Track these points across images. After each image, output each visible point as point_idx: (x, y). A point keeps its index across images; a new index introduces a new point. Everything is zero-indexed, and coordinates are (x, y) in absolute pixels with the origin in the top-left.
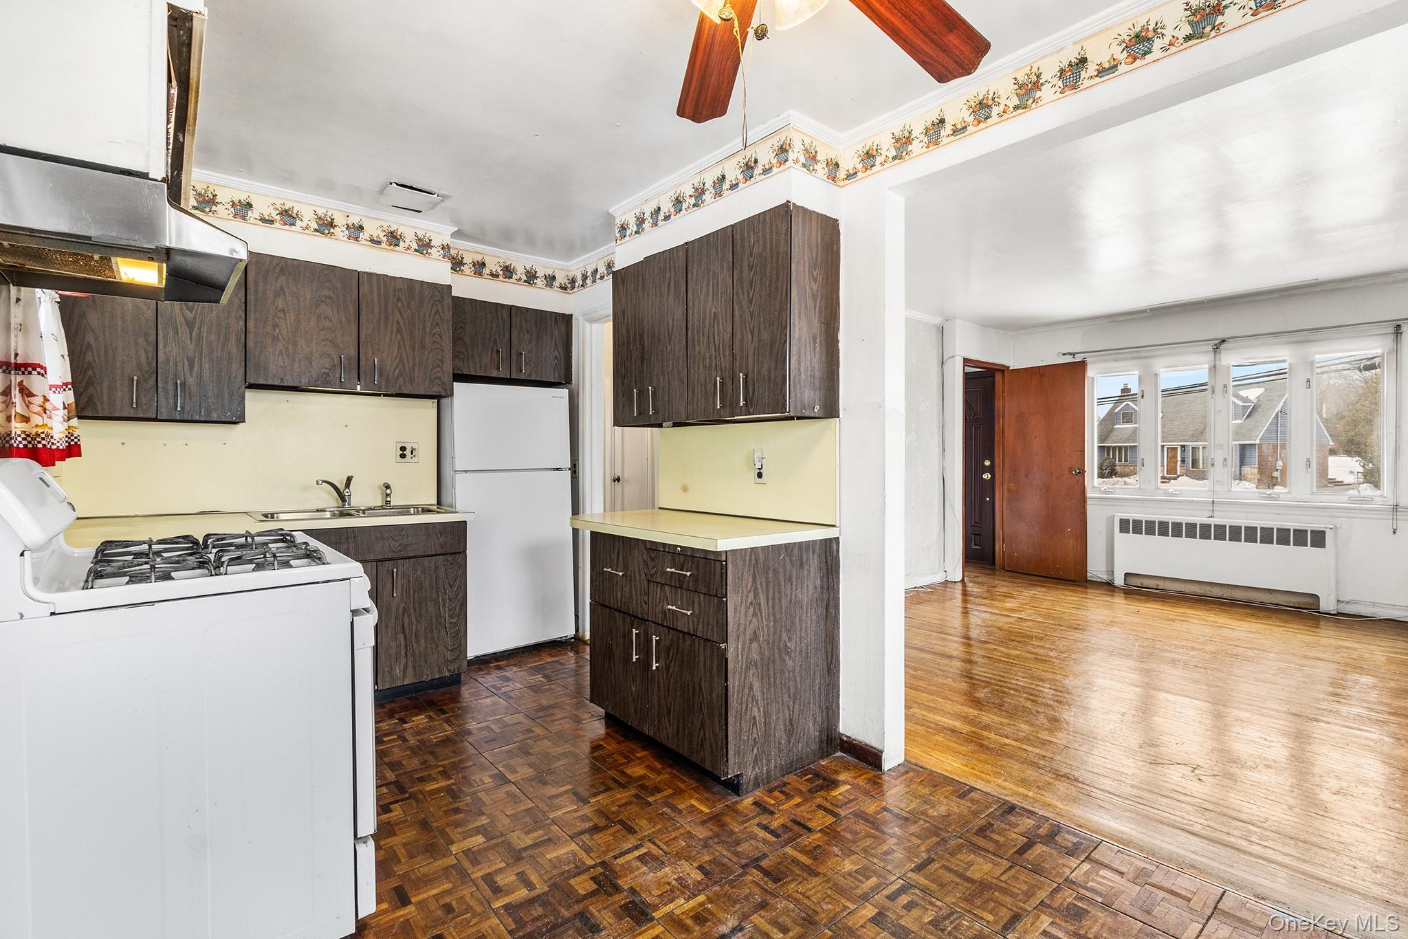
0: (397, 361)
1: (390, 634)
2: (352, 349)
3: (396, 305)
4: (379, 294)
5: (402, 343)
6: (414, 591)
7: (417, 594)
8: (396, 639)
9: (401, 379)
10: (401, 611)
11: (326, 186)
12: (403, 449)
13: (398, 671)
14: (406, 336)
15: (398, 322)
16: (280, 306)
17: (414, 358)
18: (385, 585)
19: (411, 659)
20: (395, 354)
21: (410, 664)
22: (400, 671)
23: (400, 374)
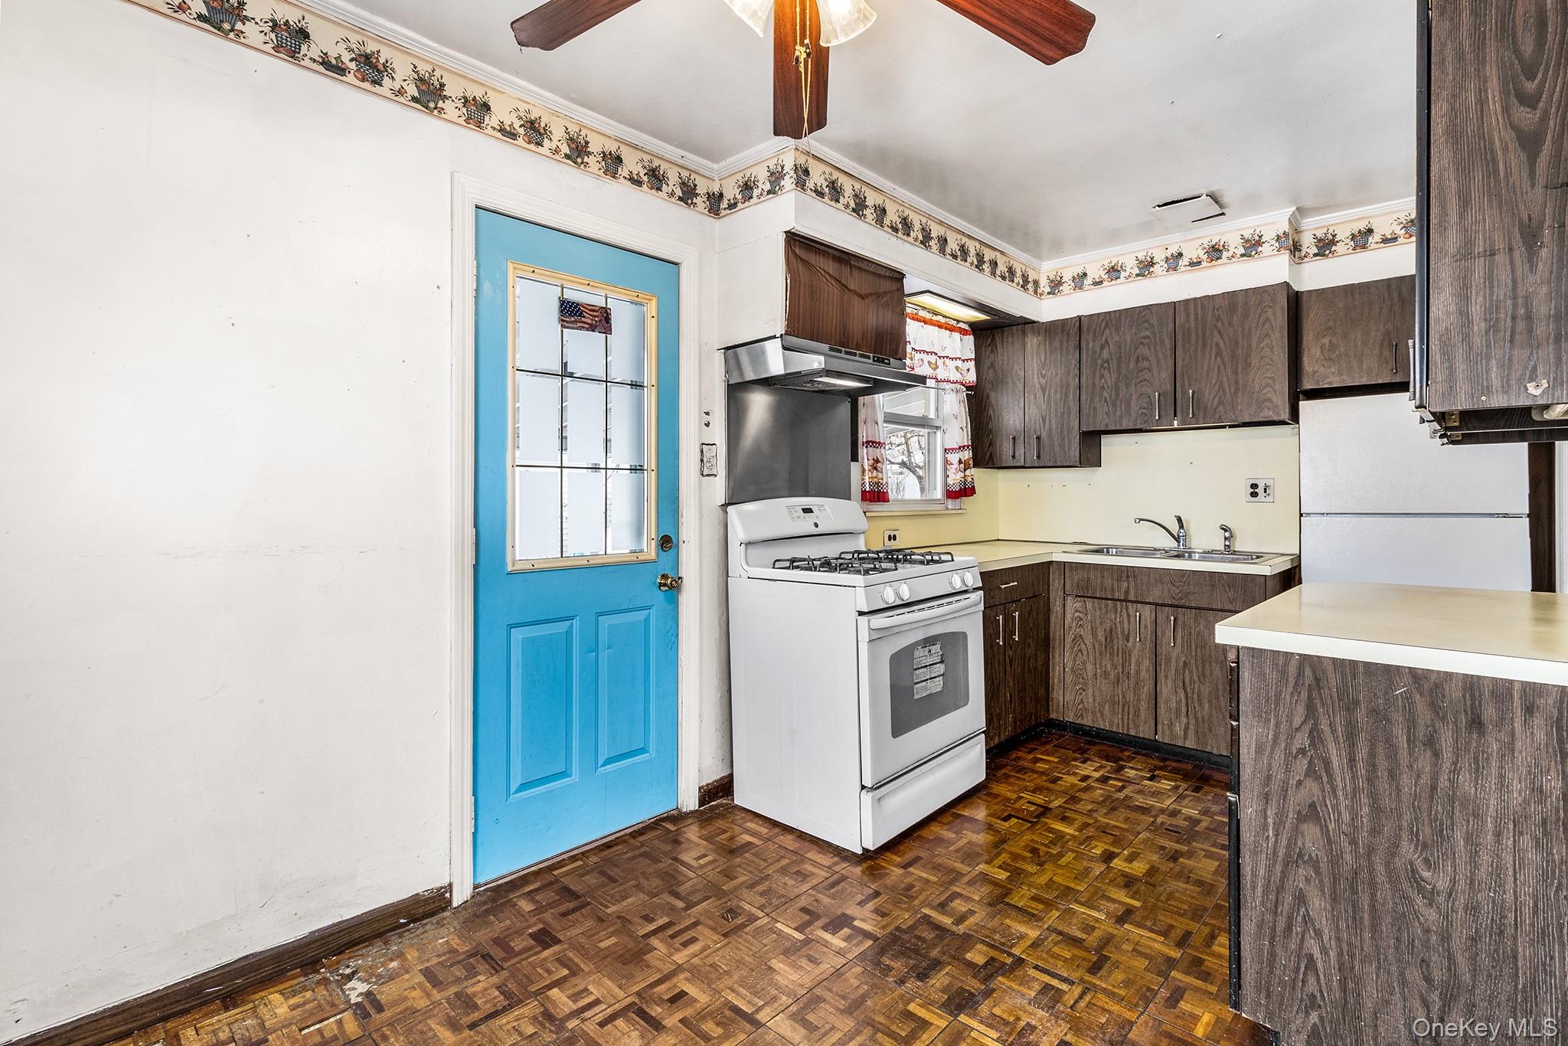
0: (1216, 388)
1: (1169, 685)
2: (1168, 384)
3: (1216, 326)
4: (1196, 319)
5: (1222, 368)
6: (1196, 646)
7: (1199, 650)
8: (1177, 693)
9: (1221, 408)
10: (1181, 664)
11: (1114, 236)
12: (1254, 486)
13: (1178, 729)
14: (1227, 359)
15: (1217, 344)
16: (1106, 357)
17: (1237, 382)
18: (1165, 632)
19: (1192, 721)
20: (1214, 381)
21: (1192, 727)
22: (1180, 730)
23: (1221, 403)
